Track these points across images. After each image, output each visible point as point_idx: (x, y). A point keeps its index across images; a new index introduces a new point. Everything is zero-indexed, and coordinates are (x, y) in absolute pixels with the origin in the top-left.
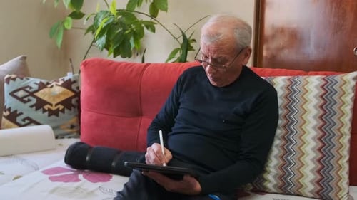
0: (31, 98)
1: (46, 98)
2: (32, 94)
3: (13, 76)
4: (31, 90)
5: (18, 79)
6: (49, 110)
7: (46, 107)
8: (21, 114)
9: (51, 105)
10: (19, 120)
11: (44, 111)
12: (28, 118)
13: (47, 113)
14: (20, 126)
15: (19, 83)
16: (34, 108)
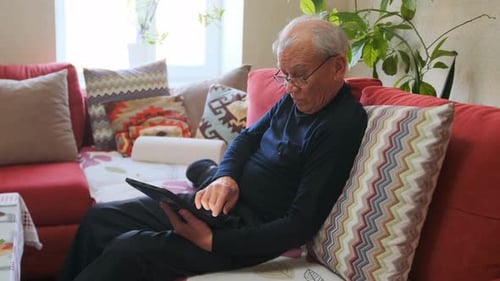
0: (222, 110)
1: (233, 112)
2: (224, 106)
3: (218, 85)
4: (225, 102)
5: (220, 90)
6: (234, 125)
7: (232, 122)
8: (210, 126)
9: (236, 120)
10: (207, 132)
11: (230, 126)
12: (214, 132)
13: (231, 129)
14: (206, 137)
15: (219, 93)
16: (222, 121)
